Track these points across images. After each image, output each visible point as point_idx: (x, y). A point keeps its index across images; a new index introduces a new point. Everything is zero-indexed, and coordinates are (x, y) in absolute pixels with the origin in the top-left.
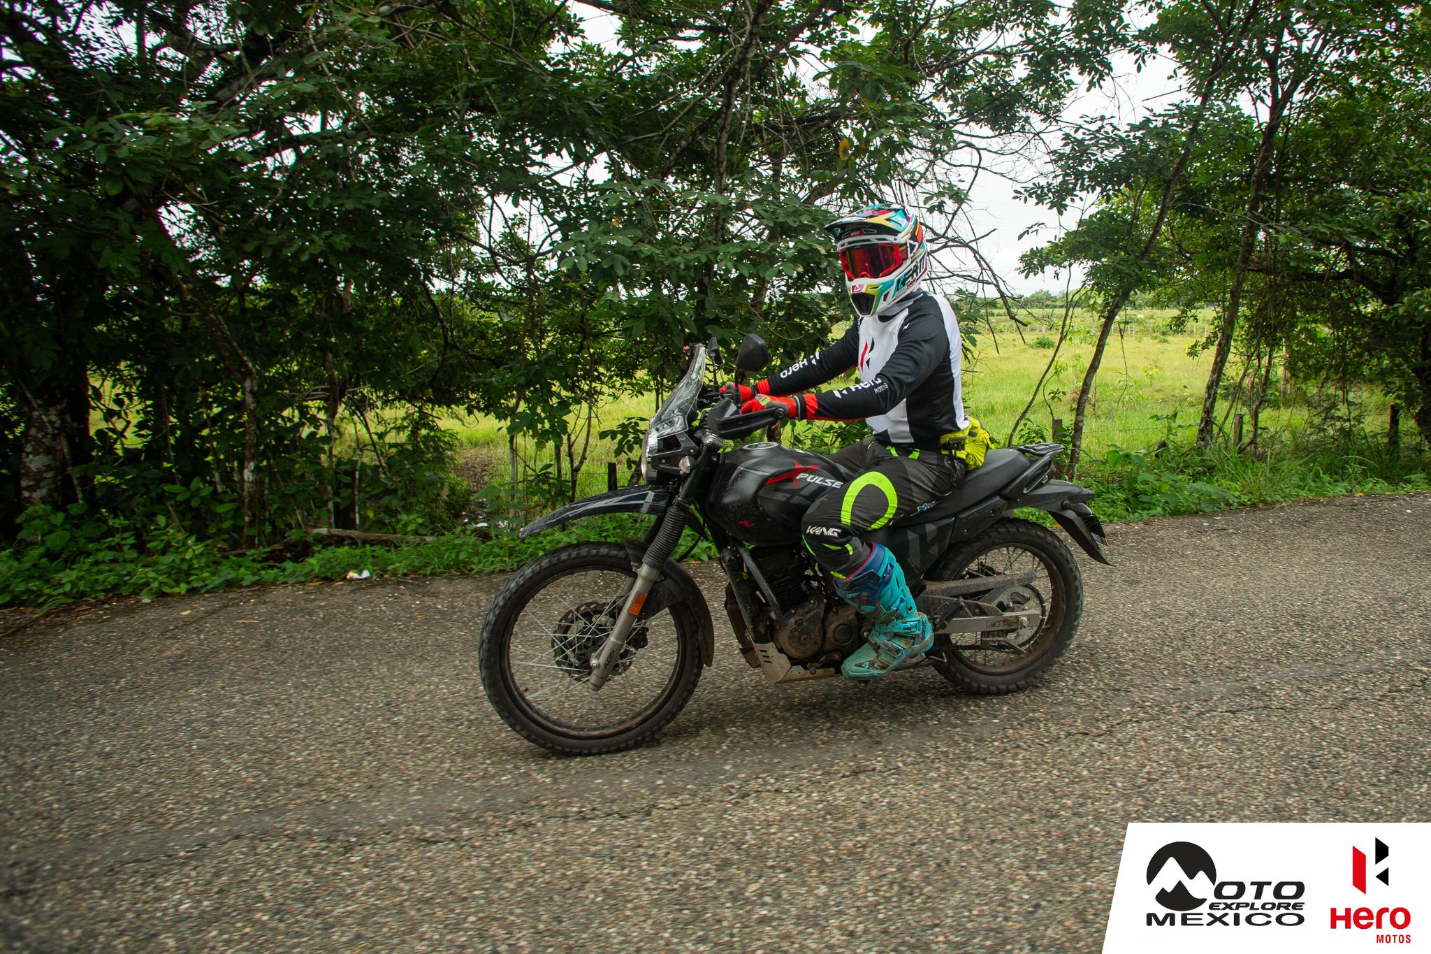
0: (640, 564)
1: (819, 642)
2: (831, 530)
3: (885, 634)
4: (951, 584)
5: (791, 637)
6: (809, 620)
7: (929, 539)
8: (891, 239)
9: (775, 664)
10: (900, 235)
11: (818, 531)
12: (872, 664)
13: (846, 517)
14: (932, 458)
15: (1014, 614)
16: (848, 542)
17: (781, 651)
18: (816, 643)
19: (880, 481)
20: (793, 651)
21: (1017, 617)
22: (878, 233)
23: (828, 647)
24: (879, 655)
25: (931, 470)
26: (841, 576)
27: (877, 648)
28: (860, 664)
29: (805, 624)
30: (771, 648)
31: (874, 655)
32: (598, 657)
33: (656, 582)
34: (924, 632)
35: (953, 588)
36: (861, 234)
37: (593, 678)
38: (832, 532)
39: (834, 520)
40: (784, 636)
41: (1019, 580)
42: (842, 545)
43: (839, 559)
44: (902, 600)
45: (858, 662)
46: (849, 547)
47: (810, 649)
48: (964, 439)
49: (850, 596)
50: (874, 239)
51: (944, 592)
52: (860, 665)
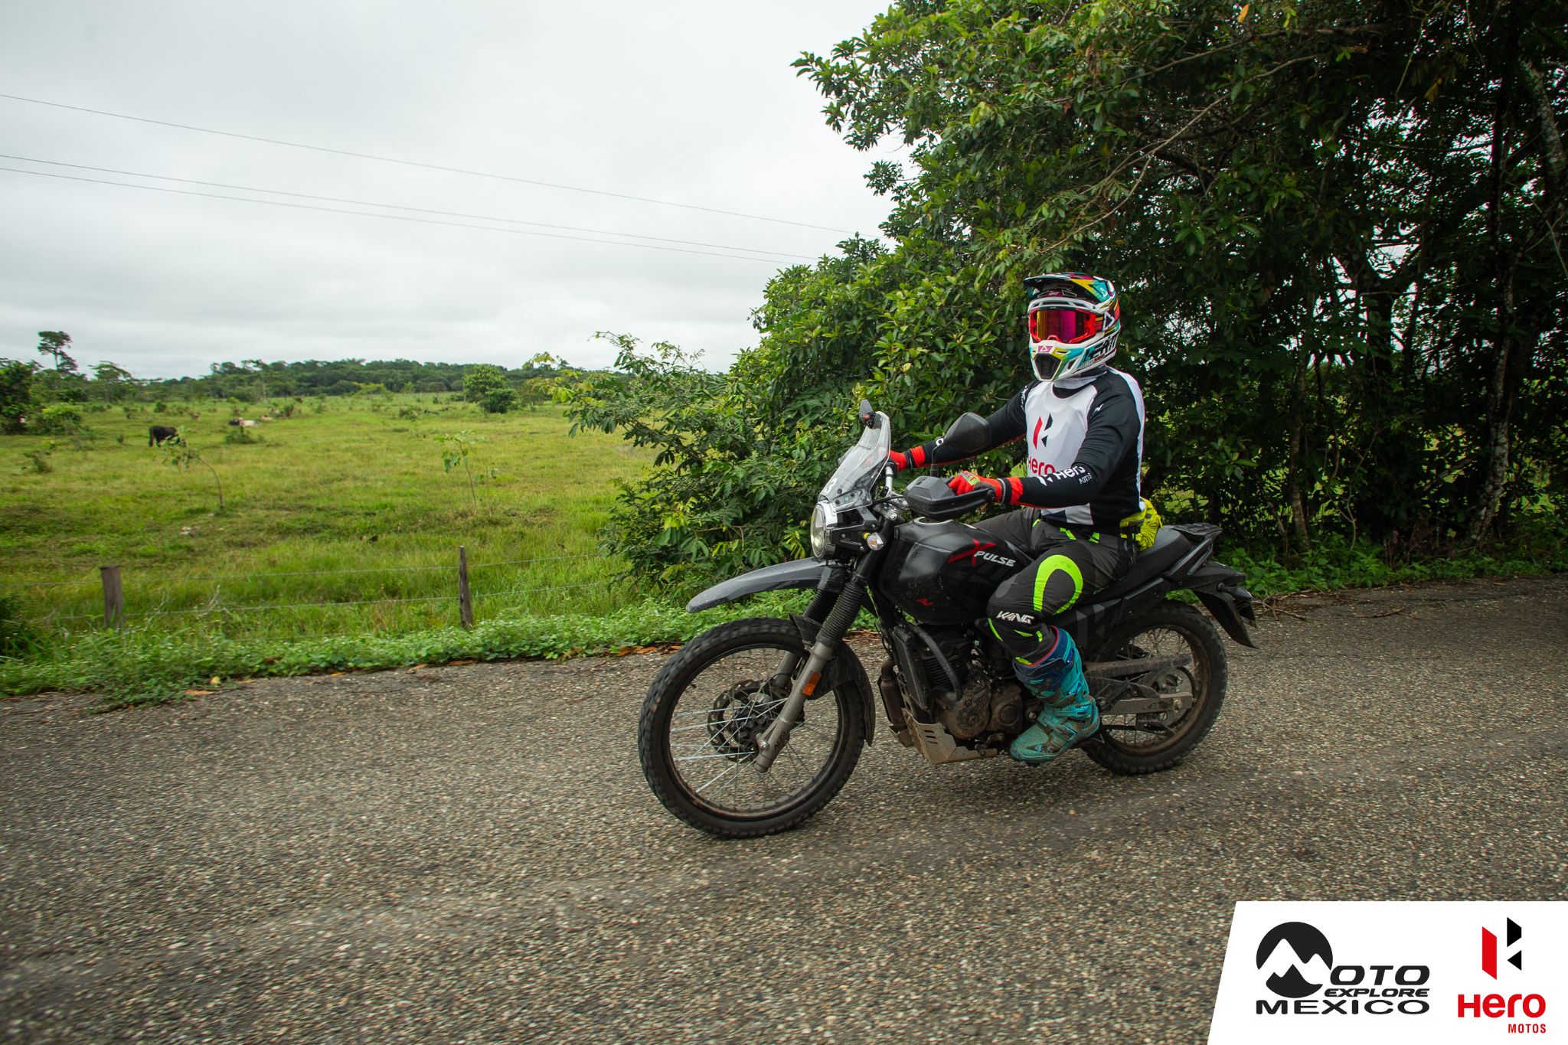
0: (813, 642)
1: (986, 722)
2: (1025, 617)
3: (1058, 717)
4: (1111, 665)
5: (960, 718)
6: (978, 701)
7: (1096, 620)
8: (1089, 306)
9: (941, 744)
10: (1100, 305)
11: (1011, 617)
12: (1044, 747)
13: (1038, 603)
14: (1112, 542)
15: (1168, 696)
16: (1039, 629)
17: (947, 731)
18: (983, 724)
19: (1069, 566)
20: (960, 731)
21: (1172, 699)
22: (1079, 297)
23: (993, 727)
24: (1051, 738)
25: (1113, 554)
26: (1027, 662)
27: (1048, 731)
28: (1030, 744)
29: (974, 705)
30: (937, 728)
31: (1046, 737)
32: (767, 738)
33: (828, 661)
34: (1093, 715)
35: (1113, 669)
36: (1060, 295)
37: (760, 759)
38: (1025, 619)
39: (1026, 607)
40: (952, 717)
41: (1175, 663)
42: (1034, 632)
43: (1028, 646)
44: (1079, 685)
45: (1030, 745)
46: (1039, 635)
47: (977, 729)
48: (1142, 522)
49: (1033, 682)
50: (1072, 303)
51: (1105, 673)
52: (1032, 748)
